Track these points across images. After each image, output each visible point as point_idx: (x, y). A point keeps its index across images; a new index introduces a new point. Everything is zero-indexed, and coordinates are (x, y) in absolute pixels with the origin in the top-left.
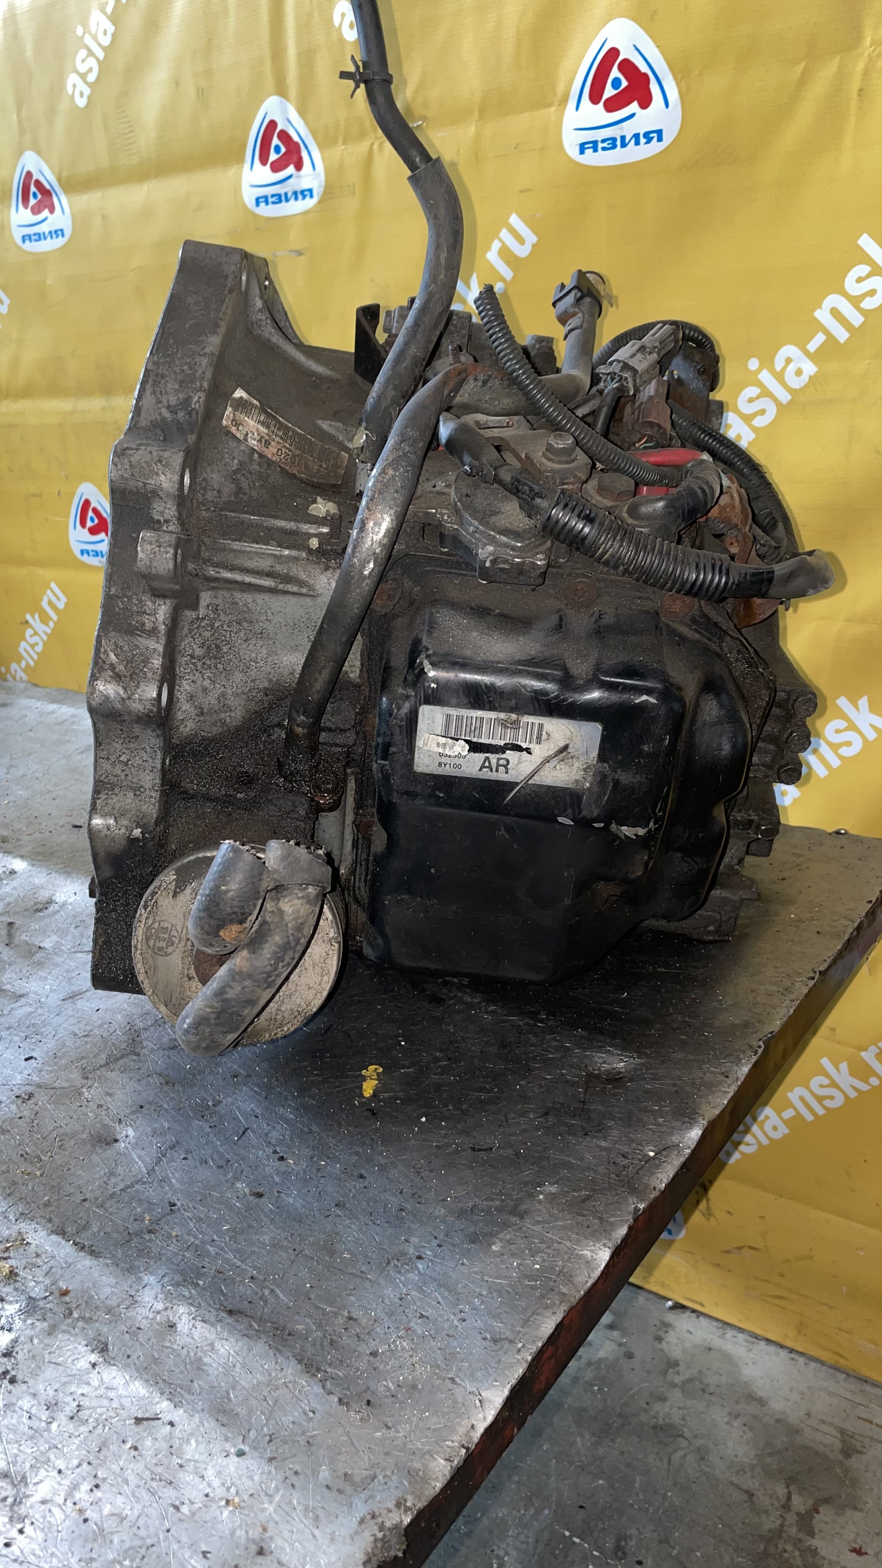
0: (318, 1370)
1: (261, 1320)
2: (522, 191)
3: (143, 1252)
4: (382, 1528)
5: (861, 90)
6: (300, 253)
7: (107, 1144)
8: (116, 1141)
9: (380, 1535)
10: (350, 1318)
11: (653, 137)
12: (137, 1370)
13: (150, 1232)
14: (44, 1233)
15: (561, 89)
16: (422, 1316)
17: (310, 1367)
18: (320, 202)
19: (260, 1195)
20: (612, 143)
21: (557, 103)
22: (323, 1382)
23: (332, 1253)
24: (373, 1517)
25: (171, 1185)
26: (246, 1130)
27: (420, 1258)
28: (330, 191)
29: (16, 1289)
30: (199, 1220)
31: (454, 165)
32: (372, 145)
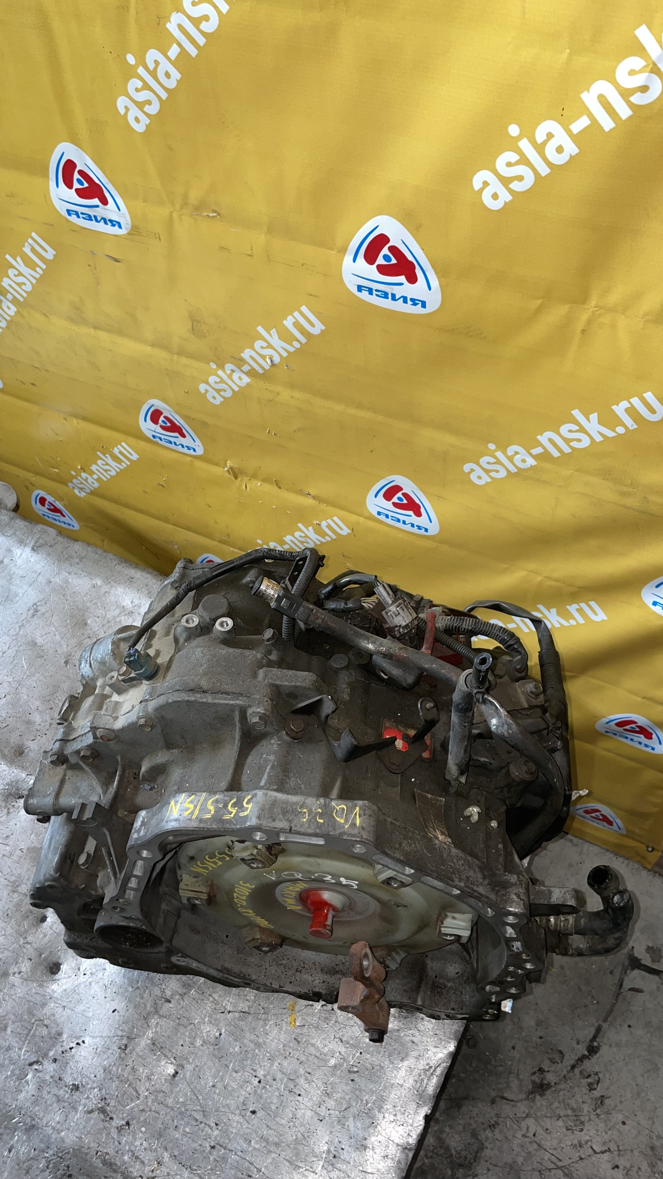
2: (310, 295)
5: (583, 331)
6: (116, 260)
11: (418, 304)
15: (339, 243)
18: (129, 234)
20: (385, 295)
21: (336, 251)
28: (135, 230)
31: (249, 255)
32: (171, 213)
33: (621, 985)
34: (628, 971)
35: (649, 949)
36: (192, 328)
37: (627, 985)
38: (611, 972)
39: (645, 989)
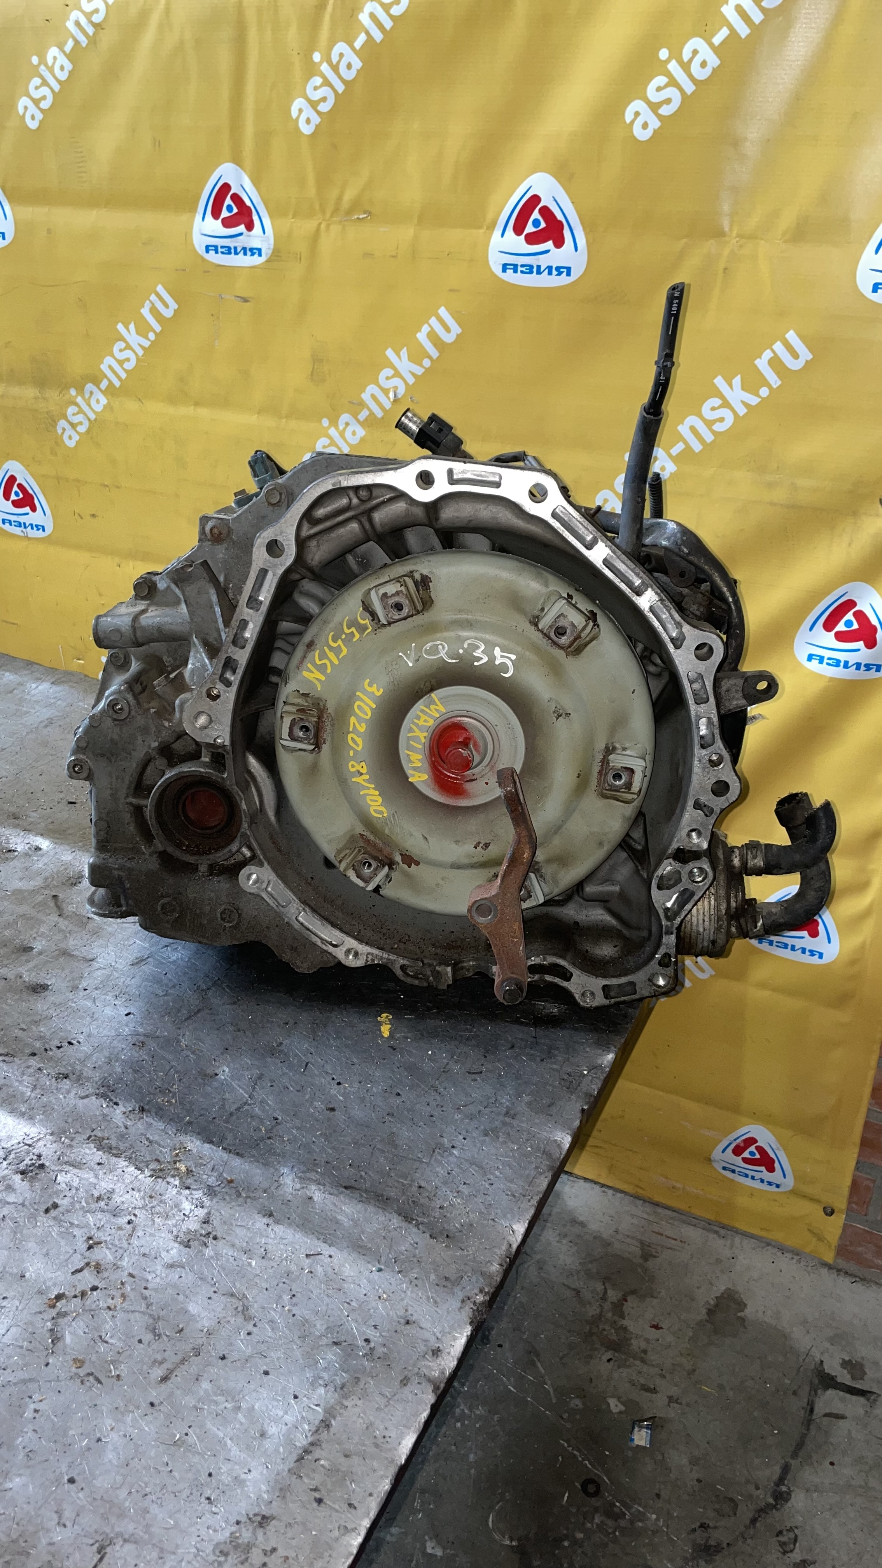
0: (413, 1219)
1: (366, 1191)
2: (451, 290)
3: (271, 1151)
4: (475, 1303)
5: (725, 269)
6: (245, 300)
7: (211, 1077)
8: (217, 1075)
9: (475, 1308)
10: (420, 1187)
12: (298, 1226)
13: (269, 1138)
14: (198, 1143)
15: (490, 216)
16: (465, 1184)
17: (408, 1219)
18: (267, 261)
19: (333, 1109)
21: (485, 227)
22: (417, 1225)
23: (396, 1147)
24: (469, 1299)
25: (268, 1105)
26: (307, 1063)
27: (453, 1147)
28: (277, 254)
29: (195, 1181)
30: (298, 1128)
31: (393, 257)
32: (320, 224)
33: (812, 1410)
34: (819, 1392)
35: (845, 1364)
36: (312, 372)
37: (820, 1408)
38: (795, 1393)
39: (847, 1414)
